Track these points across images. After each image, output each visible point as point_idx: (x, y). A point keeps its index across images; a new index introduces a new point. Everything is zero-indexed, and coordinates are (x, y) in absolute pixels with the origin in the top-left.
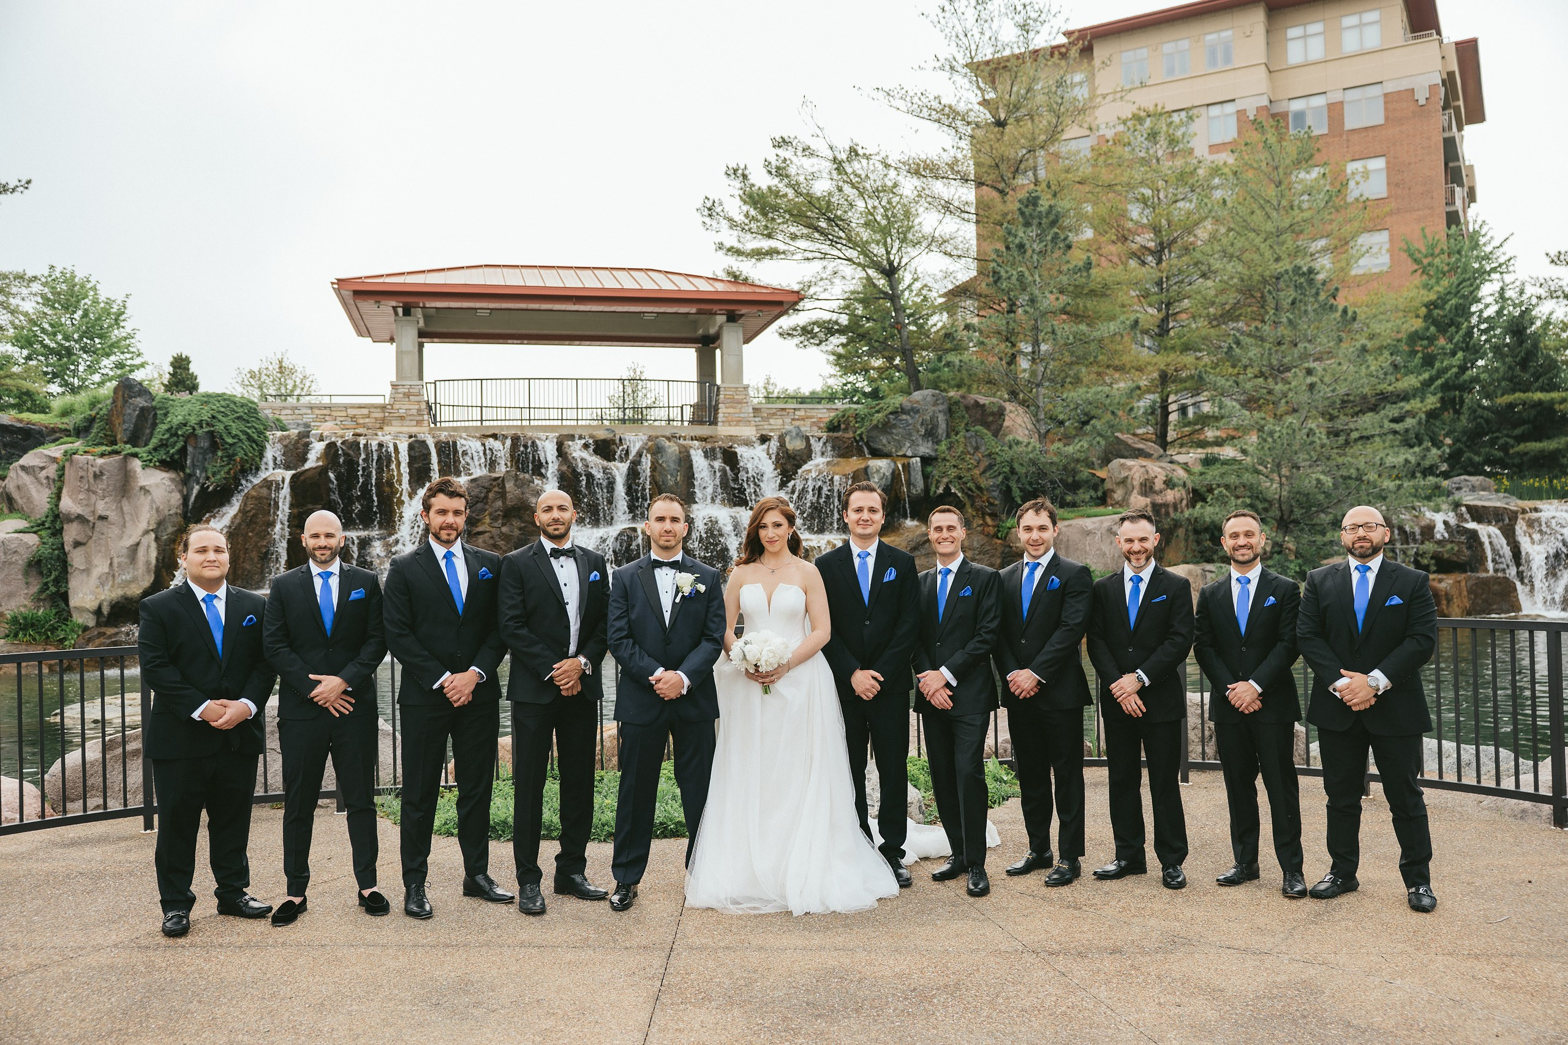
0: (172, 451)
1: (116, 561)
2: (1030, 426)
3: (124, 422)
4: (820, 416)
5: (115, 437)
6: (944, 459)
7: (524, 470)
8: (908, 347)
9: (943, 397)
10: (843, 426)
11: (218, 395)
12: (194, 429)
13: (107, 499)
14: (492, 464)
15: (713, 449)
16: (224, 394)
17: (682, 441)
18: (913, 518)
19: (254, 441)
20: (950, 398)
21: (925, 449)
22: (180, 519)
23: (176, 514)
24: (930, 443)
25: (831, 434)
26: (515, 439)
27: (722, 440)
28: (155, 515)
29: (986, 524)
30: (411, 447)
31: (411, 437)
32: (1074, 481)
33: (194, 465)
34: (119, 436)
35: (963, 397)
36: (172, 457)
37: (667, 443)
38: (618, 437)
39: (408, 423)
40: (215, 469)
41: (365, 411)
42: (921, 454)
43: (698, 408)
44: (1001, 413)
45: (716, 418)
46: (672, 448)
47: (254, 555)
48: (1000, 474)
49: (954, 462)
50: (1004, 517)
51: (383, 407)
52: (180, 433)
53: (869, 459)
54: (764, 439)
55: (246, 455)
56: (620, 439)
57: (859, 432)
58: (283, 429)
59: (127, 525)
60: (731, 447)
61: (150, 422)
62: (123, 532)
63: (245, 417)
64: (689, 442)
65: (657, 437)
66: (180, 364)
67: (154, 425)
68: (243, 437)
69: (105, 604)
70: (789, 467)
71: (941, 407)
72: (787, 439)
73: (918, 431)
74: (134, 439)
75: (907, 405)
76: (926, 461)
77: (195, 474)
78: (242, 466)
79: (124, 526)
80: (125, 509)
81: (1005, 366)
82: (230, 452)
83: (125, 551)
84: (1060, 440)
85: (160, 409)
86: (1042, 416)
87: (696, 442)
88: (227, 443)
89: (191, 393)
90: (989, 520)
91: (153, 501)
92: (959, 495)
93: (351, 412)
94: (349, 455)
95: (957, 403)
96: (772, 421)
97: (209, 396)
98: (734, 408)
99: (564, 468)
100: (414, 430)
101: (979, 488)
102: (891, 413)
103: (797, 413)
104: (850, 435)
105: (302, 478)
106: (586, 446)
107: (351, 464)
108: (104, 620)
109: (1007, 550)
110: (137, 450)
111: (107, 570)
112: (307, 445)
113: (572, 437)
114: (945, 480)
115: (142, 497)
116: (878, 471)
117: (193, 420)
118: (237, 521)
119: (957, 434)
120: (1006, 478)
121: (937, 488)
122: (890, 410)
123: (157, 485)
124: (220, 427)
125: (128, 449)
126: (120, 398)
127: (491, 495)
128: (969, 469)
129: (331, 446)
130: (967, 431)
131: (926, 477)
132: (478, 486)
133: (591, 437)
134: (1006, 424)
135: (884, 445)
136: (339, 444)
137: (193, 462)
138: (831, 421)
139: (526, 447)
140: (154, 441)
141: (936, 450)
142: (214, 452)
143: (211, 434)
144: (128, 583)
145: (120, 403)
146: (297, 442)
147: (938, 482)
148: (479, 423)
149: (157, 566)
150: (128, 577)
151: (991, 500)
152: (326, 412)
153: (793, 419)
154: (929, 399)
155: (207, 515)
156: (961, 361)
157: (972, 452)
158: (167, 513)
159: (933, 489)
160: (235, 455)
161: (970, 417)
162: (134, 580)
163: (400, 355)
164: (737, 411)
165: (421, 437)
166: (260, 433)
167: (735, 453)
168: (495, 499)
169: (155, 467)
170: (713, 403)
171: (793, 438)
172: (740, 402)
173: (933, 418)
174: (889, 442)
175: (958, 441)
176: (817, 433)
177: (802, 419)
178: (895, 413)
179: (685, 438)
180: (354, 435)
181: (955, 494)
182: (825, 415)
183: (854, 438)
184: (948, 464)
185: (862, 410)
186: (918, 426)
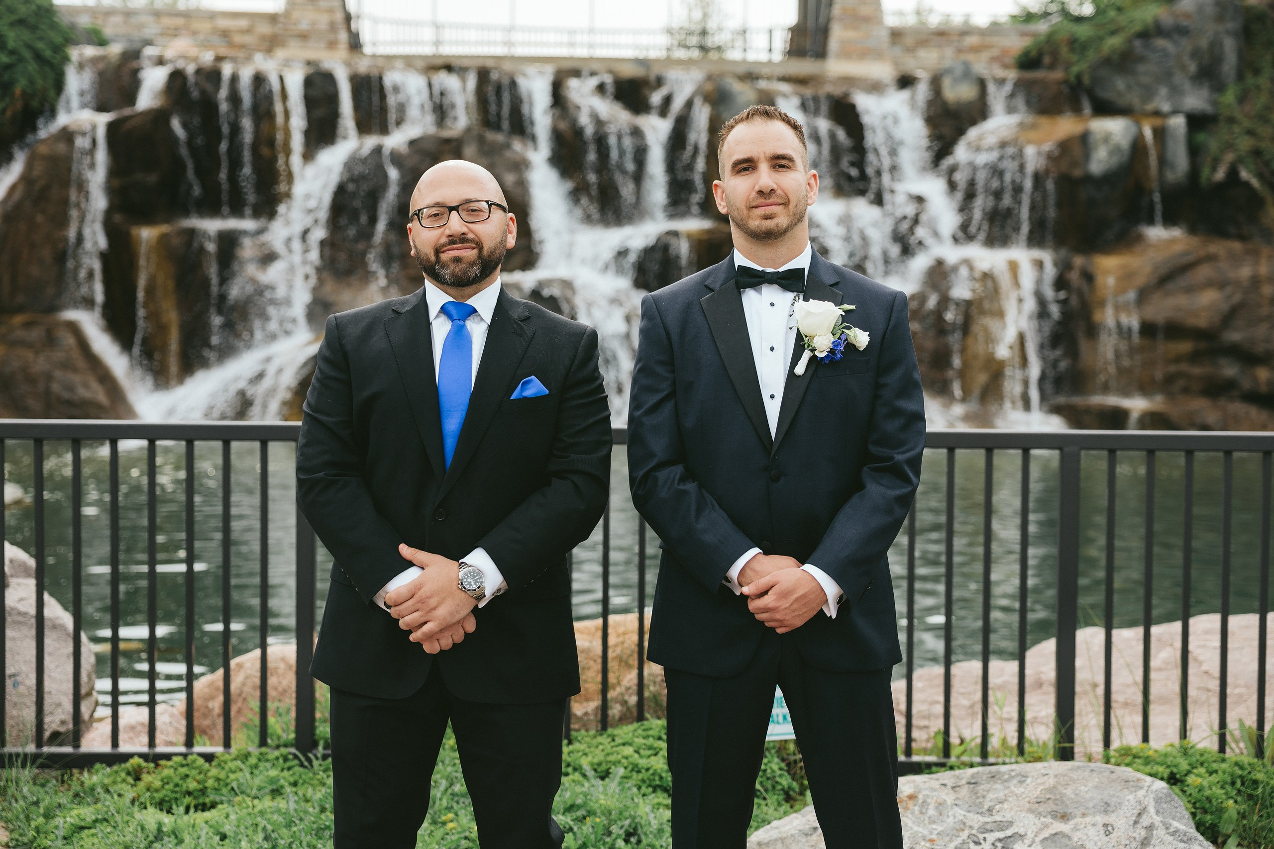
4: (1006, 44)
6: (1231, 120)
7: (497, 127)
9: (1235, 7)
10: (1047, 60)
15: (816, 99)
18: (1169, 220)
19: (47, 62)
20: (1249, 8)
21: (1196, 100)
24: (1205, 92)
25: (1025, 74)
26: (483, 75)
27: (832, 82)
30: (309, 82)
31: (309, 64)
37: (737, 86)
38: (654, 74)
41: (243, 23)
42: (1187, 108)
43: (797, 32)
45: (825, 46)
47: (46, 253)
49: (1247, 125)
51: (273, 18)
53: (1088, 120)
54: (905, 82)
55: (32, 82)
57: (1075, 69)
58: (102, 42)
63: (31, 20)
65: (721, 75)
68: (27, 54)
70: (947, 131)
71: (1229, 25)
72: (947, 82)
73: (1184, 68)
76: (1196, 122)
78: (26, 104)
87: (785, 87)
92: (1256, 183)
93: (223, 23)
94: (203, 91)
95: (1260, 17)
96: (922, 53)
98: (856, 29)
100: (312, 55)
103: (966, 38)
104: (1058, 75)
105: (126, 127)
106: (601, 89)
107: (209, 106)
112: (135, 72)
114: (1229, 157)
116: (1107, 139)
118: (17, 195)
119: (1257, 72)
121: (1214, 169)
122: (1137, 28)
129: (177, 76)
131: (1194, 150)
133: (610, 72)
135: (1120, 93)
136: (190, 69)
138: (1025, 52)
139: (499, 89)
146: (120, 67)
147: (1216, 161)
148: (427, 50)
152: (180, 21)
153: (959, 51)
154: (1210, 10)
159: (1205, 172)
160: (13, 83)
164: (861, 34)
166: (57, 49)
167: (852, 108)
170: (822, 20)
171: (956, 81)
172: (867, 20)
173: (1215, 45)
174: (1129, 87)
175: (1258, 88)
176: (1000, 73)
177: (975, 50)
178: (1145, 35)
179: (769, 78)
180: (219, 59)
181: (1247, 184)
182: (1017, 44)
183: (1066, 82)
184: (1236, 129)
185: (1083, 31)
186: (1186, 60)
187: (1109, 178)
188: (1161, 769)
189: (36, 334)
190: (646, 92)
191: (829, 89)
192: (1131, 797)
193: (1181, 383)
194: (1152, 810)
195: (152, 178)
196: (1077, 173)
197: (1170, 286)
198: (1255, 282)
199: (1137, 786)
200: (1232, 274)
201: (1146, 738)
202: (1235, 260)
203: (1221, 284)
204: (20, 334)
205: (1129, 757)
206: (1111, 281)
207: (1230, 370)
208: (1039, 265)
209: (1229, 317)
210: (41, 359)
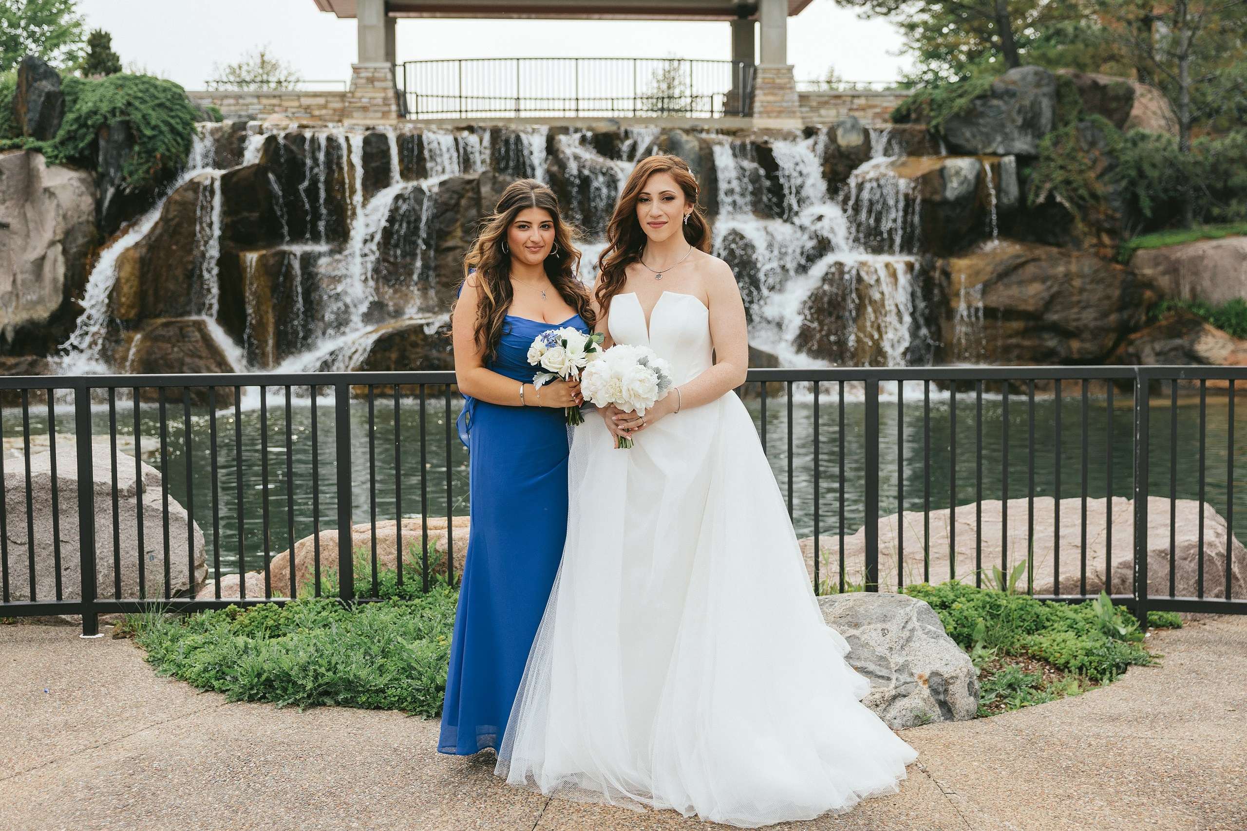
0: (81, 145)
1: (19, 277)
2: (1169, 114)
3: (29, 110)
4: (886, 104)
5: (21, 129)
6: (1048, 159)
8: (1004, 13)
9: (1050, 76)
10: (913, 116)
11: (136, 78)
12: (106, 118)
13: (8, 204)
14: (466, 162)
15: (743, 146)
16: (144, 76)
17: (704, 135)
19: (179, 134)
20: (1059, 78)
21: (1022, 144)
22: (92, 228)
23: (88, 222)
24: (1029, 138)
25: (898, 126)
26: (496, 133)
27: (755, 133)
28: (62, 224)
29: (1101, 244)
30: (366, 141)
31: (368, 129)
32: (1226, 187)
33: (107, 163)
34: (25, 128)
35: (1076, 76)
36: (81, 152)
37: (684, 137)
38: (622, 130)
39: (371, 115)
40: (132, 168)
41: (322, 101)
42: (1016, 151)
43: (731, 96)
44: (1128, 97)
45: (751, 108)
46: (691, 143)
47: (179, 272)
48: (1123, 177)
49: (1060, 162)
50: (1127, 234)
51: (343, 96)
52: (90, 122)
53: (946, 157)
54: (809, 132)
55: (168, 150)
56: (626, 132)
57: (934, 123)
58: (219, 119)
59: (32, 234)
60: (766, 142)
61: (58, 110)
62: (27, 244)
63: (168, 104)
64: (713, 136)
65: (672, 130)
66: (100, 41)
67: (63, 114)
68: (164, 128)
69: (9, 329)
70: (841, 168)
71: (1045, 90)
72: (840, 132)
73: (1013, 121)
74: (40, 132)
75: (1000, 86)
76: (1023, 160)
77: (109, 174)
78: (164, 164)
79: (28, 235)
80: (29, 215)
81: (1135, 32)
82: (150, 146)
83: (28, 266)
84: (1208, 134)
85: (69, 94)
86: (1186, 100)
88: (144, 135)
89: (107, 74)
90: (1106, 239)
91: (58, 206)
92: (1067, 204)
93: (307, 101)
94: (291, 151)
95: (1068, 84)
96: (823, 112)
97: (125, 78)
98: (775, 95)
99: (555, 169)
100: (370, 123)
101: (1094, 196)
102: (979, 97)
103: (856, 101)
104: (922, 127)
105: (235, 179)
106: (583, 140)
107: (296, 163)
108: (8, 347)
109: (1130, 278)
110: (40, 144)
111: (9, 288)
112: (243, 139)
113: (565, 130)
114: (1048, 185)
115: (47, 202)
116: (957, 173)
117: (105, 107)
118: (158, 231)
119: (1066, 124)
120: (1133, 183)
121: (1037, 195)
122: (977, 92)
123: (64, 187)
124: (136, 116)
125: (32, 142)
126: (24, 82)
127: (463, 202)
128: (1081, 172)
130: (1081, 120)
131: (1022, 181)
132: (448, 190)
134: (1136, 111)
135: (968, 140)
137: (105, 159)
138: (898, 110)
140: (61, 133)
141: (1037, 146)
142: (131, 148)
143: (127, 125)
144: (34, 304)
145: (24, 89)
146: (231, 135)
147: (1038, 189)
148: (456, 116)
149: (65, 285)
150: (34, 297)
151: (1110, 212)
152: (275, 101)
153: (851, 110)
154: (1030, 78)
155: (124, 224)
156: (1076, 29)
157: (1085, 146)
158: (75, 220)
159: (1031, 197)
160: (155, 150)
161: (1086, 102)
162: (41, 301)
163: (363, 30)
164: (778, 98)
165: (381, 129)
166: (187, 124)
168: (468, 208)
169: (62, 164)
170: (749, 90)
171: (846, 131)
172: (782, 87)
173: (1035, 103)
174: (974, 136)
175: (1067, 134)
176: (880, 125)
177: (863, 109)
178: (983, 97)
179: (708, 131)
180: (302, 127)
181: (1061, 205)
182: (892, 104)
183: (928, 131)
184: (1052, 165)
185: (939, 94)
186: (1014, 114)
187: (960, 201)
188: (935, 599)
189: (172, 331)
190: (618, 142)
191: (753, 138)
192: (902, 611)
193: (1016, 352)
194: (914, 619)
195: (255, 215)
196: (937, 198)
197: (1006, 280)
198: (1068, 277)
199: (907, 604)
200: (1051, 272)
201: (927, 579)
202: (1053, 261)
203: (1044, 280)
204: (161, 332)
205: (914, 591)
206: (963, 277)
207: (1051, 342)
208: (910, 267)
209: (1050, 303)
210: (176, 349)
